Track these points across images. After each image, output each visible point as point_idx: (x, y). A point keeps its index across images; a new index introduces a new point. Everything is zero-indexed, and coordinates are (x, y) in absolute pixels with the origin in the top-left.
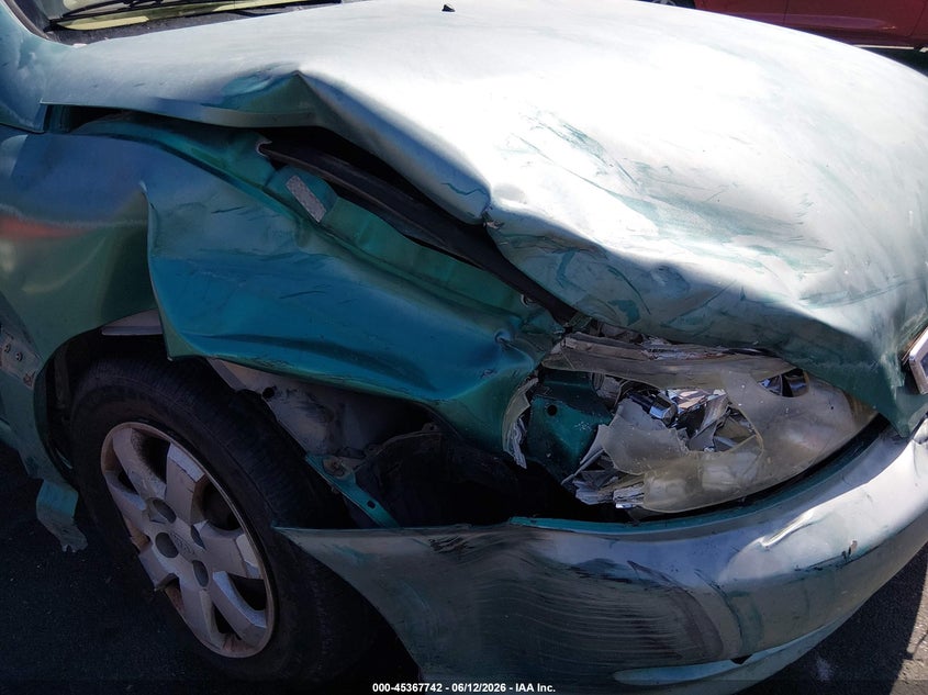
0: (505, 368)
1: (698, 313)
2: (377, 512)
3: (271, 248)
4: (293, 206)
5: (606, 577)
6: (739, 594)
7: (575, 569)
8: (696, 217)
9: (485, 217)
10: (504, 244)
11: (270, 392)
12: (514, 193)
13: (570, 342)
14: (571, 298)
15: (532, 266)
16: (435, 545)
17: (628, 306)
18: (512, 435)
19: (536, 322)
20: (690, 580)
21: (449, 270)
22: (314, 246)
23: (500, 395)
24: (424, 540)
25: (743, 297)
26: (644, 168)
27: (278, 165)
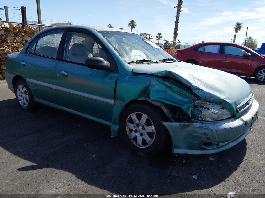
0: (189, 105)
1: (212, 98)
2: (173, 120)
3: (162, 90)
4: (166, 85)
5: (202, 128)
6: (218, 130)
7: (198, 127)
8: (212, 89)
9: (191, 86)
10: (192, 89)
11: (161, 106)
12: (194, 84)
13: (198, 101)
14: (199, 95)
15: (196, 92)
16: (181, 125)
17: (205, 96)
18: (190, 113)
19: (194, 99)
20: (212, 128)
21: (184, 92)
22: (167, 89)
23: (189, 108)
24: (179, 124)
25: (217, 97)
26: (206, 84)
27: (164, 81)
